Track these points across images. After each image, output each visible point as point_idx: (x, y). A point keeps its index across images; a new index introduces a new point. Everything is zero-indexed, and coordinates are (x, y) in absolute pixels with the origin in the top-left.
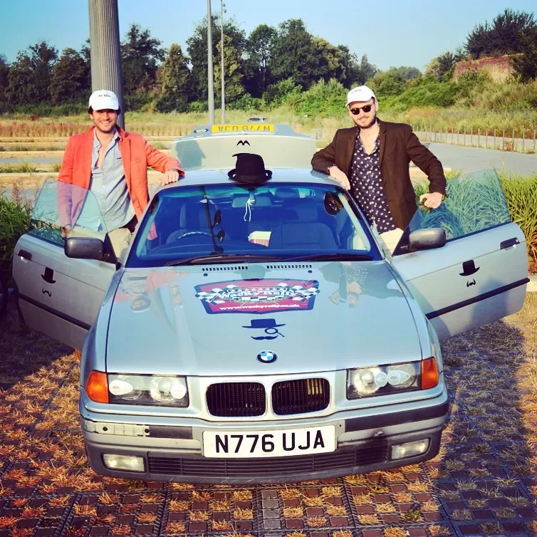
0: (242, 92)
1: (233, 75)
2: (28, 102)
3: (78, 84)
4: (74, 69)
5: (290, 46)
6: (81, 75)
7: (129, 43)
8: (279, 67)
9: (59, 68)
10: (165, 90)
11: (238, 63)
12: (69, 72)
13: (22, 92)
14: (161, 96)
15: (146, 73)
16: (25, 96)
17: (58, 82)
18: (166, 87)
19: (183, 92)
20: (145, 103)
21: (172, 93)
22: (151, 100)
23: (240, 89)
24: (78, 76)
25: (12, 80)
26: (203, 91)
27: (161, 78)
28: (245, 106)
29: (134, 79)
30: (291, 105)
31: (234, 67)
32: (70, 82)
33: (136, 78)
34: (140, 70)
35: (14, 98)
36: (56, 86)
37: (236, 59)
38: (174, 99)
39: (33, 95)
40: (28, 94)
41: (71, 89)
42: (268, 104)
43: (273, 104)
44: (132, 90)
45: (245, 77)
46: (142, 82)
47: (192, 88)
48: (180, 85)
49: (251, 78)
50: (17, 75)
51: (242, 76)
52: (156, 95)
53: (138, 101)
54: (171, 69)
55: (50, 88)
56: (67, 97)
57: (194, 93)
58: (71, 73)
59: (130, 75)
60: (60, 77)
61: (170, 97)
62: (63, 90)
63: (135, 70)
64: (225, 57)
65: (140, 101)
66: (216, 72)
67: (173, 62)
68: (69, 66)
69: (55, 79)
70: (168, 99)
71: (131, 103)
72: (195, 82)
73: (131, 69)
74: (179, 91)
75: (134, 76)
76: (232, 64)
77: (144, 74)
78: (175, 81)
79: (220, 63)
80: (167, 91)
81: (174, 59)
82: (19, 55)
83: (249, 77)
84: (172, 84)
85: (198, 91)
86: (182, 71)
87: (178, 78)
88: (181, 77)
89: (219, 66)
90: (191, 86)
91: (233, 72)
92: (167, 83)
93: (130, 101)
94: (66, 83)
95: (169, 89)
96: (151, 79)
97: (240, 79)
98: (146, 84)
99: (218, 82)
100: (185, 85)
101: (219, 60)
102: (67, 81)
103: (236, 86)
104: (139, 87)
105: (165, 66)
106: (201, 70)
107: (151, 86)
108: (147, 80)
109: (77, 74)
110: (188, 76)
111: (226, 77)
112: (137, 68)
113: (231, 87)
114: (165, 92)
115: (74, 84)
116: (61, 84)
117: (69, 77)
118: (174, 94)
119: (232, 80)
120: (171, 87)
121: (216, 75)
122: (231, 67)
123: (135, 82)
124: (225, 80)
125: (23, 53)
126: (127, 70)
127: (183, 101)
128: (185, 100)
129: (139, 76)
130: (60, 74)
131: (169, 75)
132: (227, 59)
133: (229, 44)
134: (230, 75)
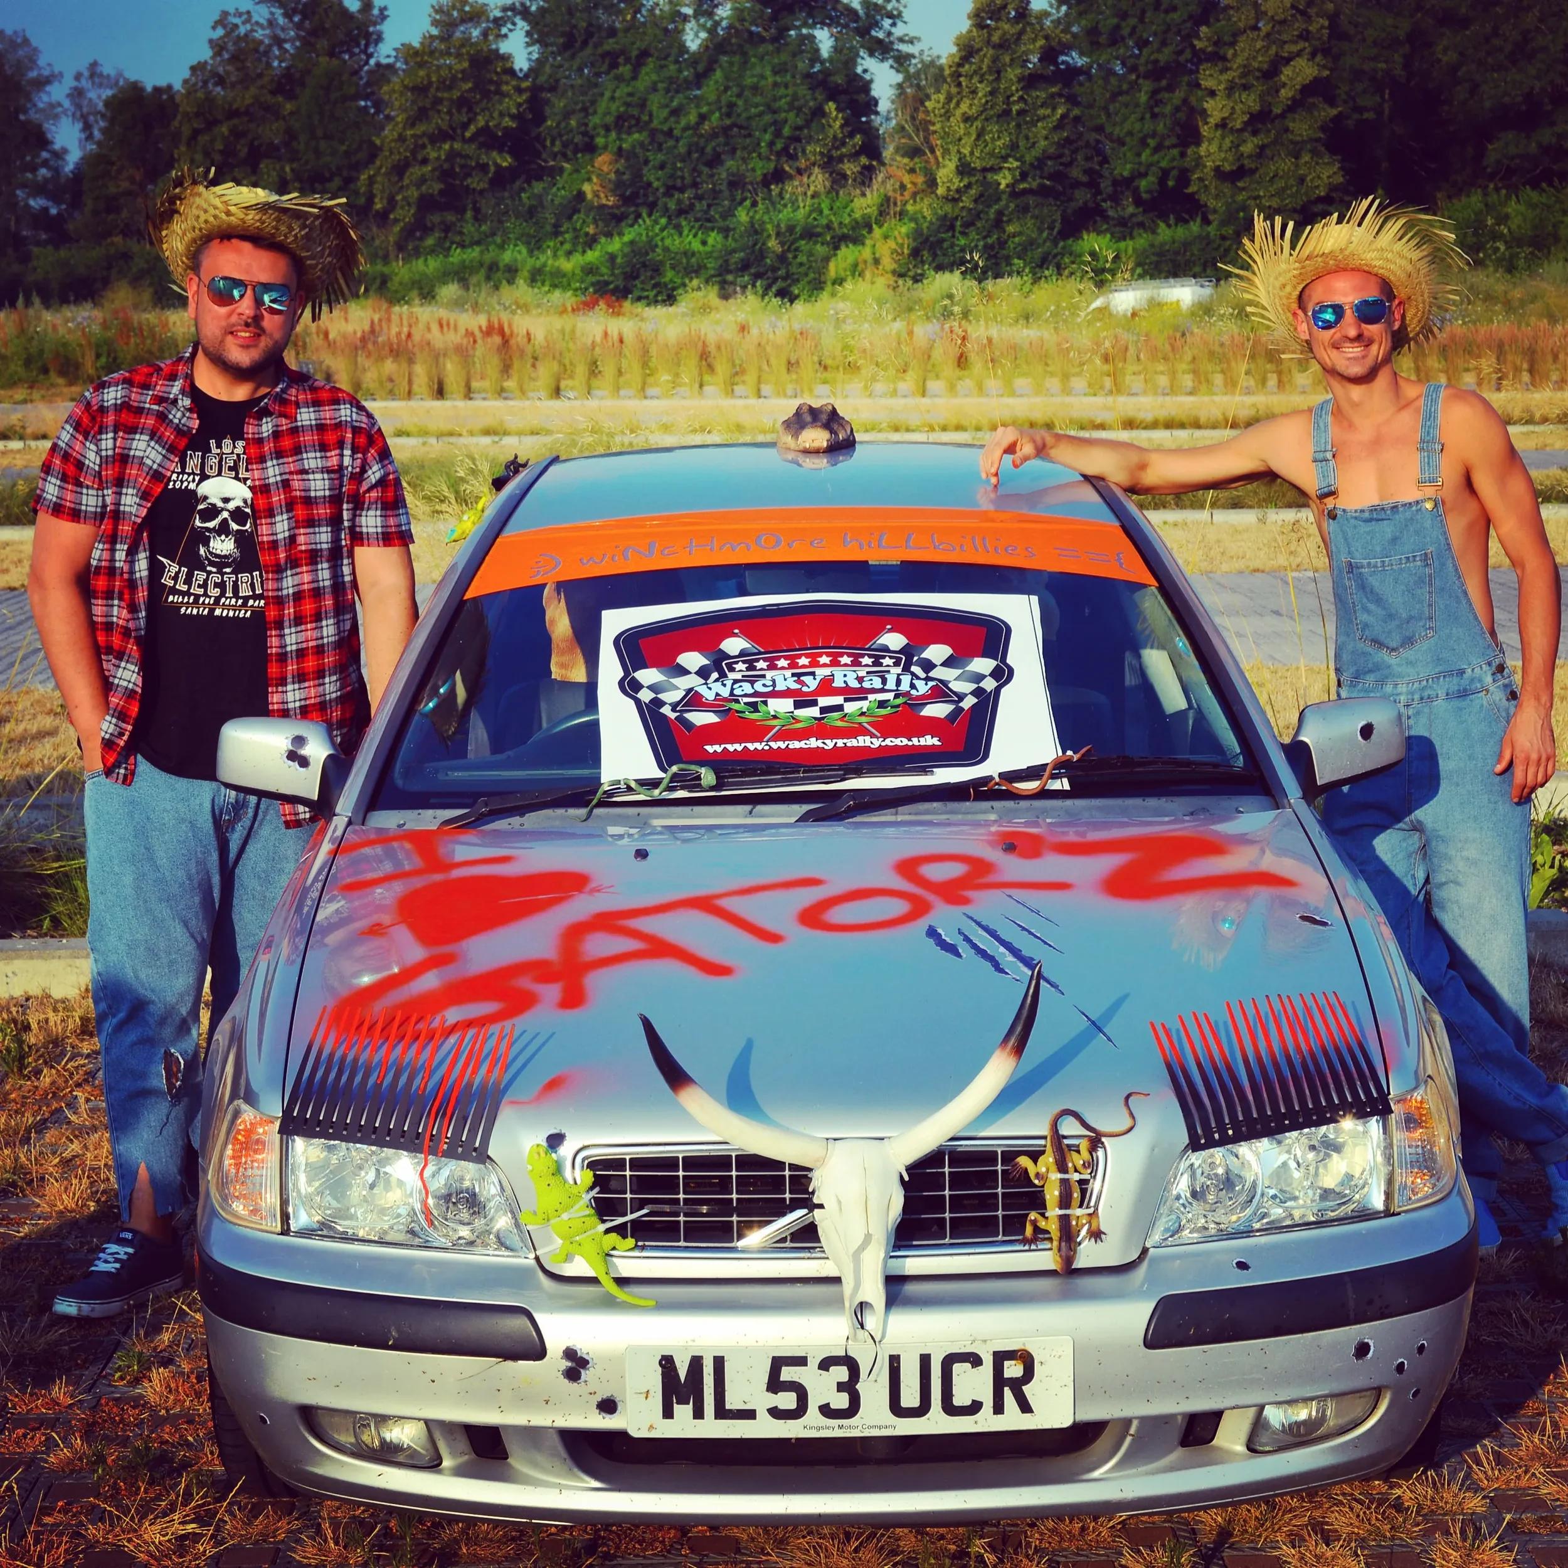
0: (1333, 188)
1: (1293, 106)
3: (506, 161)
4: (486, 94)
9: (420, 90)
10: (957, 183)
11: (1313, 55)
12: (463, 103)
14: (926, 209)
15: (832, 106)
17: (424, 146)
18: (964, 169)
19: (1041, 191)
21: (988, 195)
23: (1326, 174)
24: (508, 122)
26: (1143, 184)
29: (778, 134)
31: (1302, 71)
32: (470, 149)
33: (786, 131)
34: (803, 91)
37: (1305, 35)
38: (998, 223)
41: (476, 182)
44: (766, 182)
45: (1338, 119)
46: (813, 149)
47: (1076, 173)
48: (1030, 156)
49: (1361, 122)
50: (216, 122)
51: (1334, 112)
52: (885, 207)
53: (810, 234)
54: (983, 89)
55: (371, 180)
56: (451, 217)
57: (1082, 196)
58: (470, 110)
59: (760, 114)
60: (420, 129)
61: (978, 216)
62: (437, 187)
63: (782, 91)
64: (1255, 28)
65: (819, 235)
66: (1212, 93)
67: (991, 52)
68: (463, 79)
69: (401, 139)
70: (968, 225)
71: (782, 244)
72: (1088, 145)
73: (755, 88)
74: (1022, 186)
75: (775, 123)
76: (1288, 61)
77: (819, 112)
78: (1006, 139)
79: (1235, 55)
80: (969, 186)
81: (995, 38)
82: (220, 32)
83: (1356, 116)
84: (992, 154)
85: (1106, 186)
86: (1035, 93)
87: (1018, 126)
88: (1034, 123)
89: (1227, 69)
90: (1069, 164)
91: (1293, 99)
92: (966, 151)
93: (778, 234)
94: (452, 155)
95: (973, 179)
96: (851, 135)
97: (1323, 128)
98: (831, 158)
99: (1227, 142)
100: (1050, 158)
101: (1227, 38)
102: (457, 146)
103: (1306, 158)
104: (800, 172)
105: (957, 75)
106: (1125, 87)
107: (850, 168)
108: (835, 137)
109: (496, 114)
110: (1063, 117)
111: (1258, 120)
112: (786, 86)
113: (1285, 164)
114: (958, 191)
115: (484, 159)
116: (425, 161)
117: (465, 126)
118: (999, 199)
119: (1287, 130)
120: (985, 170)
121: (1216, 109)
122: (1287, 72)
123: (779, 146)
124: (1255, 133)
125: (237, 21)
126: (739, 96)
127: (1041, 231)
128: (1051, 228)
129: (800, 122)
130: (422, 115)
131: (973, 111)
132: (1268, 35)
134: (1277, 110)
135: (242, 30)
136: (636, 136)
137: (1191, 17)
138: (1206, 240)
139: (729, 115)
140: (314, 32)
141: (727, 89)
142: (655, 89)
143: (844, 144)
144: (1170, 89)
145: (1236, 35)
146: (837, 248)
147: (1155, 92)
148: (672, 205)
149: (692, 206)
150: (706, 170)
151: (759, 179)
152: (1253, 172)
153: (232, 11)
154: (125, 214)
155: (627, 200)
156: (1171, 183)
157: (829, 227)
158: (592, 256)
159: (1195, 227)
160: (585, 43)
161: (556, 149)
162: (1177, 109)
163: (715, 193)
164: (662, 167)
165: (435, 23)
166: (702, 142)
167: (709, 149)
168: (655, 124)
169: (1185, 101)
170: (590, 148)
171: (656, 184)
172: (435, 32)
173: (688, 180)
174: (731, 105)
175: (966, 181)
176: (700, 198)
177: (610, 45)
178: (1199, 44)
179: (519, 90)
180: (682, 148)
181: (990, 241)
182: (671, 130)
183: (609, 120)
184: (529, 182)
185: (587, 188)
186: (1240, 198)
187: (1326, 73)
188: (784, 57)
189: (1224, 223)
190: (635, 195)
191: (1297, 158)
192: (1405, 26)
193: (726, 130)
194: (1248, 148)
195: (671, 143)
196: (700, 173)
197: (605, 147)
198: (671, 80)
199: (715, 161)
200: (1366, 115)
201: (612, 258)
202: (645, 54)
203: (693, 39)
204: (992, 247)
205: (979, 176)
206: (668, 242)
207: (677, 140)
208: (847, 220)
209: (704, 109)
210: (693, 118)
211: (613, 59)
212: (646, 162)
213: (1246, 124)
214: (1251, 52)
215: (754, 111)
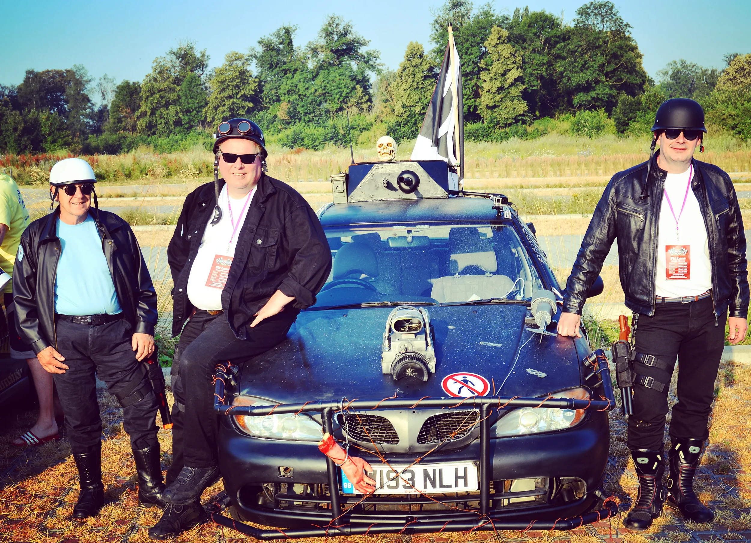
0: (525, 111)
1: (511, 85)
2: (171, 132)
3: (251, 105)
4: (244, 83)
6: (255, 91)
7: (323, 43)
9: (222, 82)
10: (402, 111)
11: (517, 69)
12: (237, 86)
13: (161, 117)
14: (391, 119)
15: (358, 87)
16: (167, 123)
17: (224, 100)
18: (404, 106)
20: (363, 130)
21: (412, 114)
22: (372, 125)
23: (522, 106)
24: (251, 92)
25: (146, 100)
29: (341, 95)
31: (514, 74)
32: (239, 101)
33: (344, 95)
34: (349, 81)
35: (149, 126)
36: (216, 108)
37: (515, 62)
39: (178, 123)
40: (172, 119)
41: (241, 112)
44: (337, 111)
45: (526, 89)
46: (353, 101)
49: (533, 90)
50: (154, 93)
51: (524, 87)
52: (377, 119)
53: (353, 128)
54: (410, 80)
55: (206, 113)
58: (239, 88)
59: (335, 89)
60: (223, 95)
61: (409, 121)
62: (228, 114)
63: (342, 82)
64: (498, 60)
65: (356, 128)
66: (485, 81)
67: (412, 68)
68: (237, 78)
69: (216, 98)
70: (405, 124)
71: (344, 131)
73: (333, 81)
75: (340, 92)
76: (510, 70)
77: (354, 88)
78: (417, 96)
79: (492, 69)
80: (405, 112)
81: (413, 64)
82: (155, 64)
83: (531, 88)
84: (413, 101)
86: (426, 81)
87: (421, 92)
88: (426, 91)
89: (490, 73)
91: (512, 83)
92: (404, 100)
93: (343, 128)
94: (233, 103)
95: (407, 110)
96: (365, 96)
97: (521, 92)
98: (358, 103)
99: (490, 97)
101: (490, 63)
102: (235, 100)
103: (516, 101)
104: (348, 107)
105: (401, 76)
107: (365, 106)
108: (359, 96)
109: (247, 90)
111: (501, 89)
112: (343, 80)
113: (509, 104)
114: (402, 113)
115: (244, 104)
116: (224, 105)
117: (237, 94)
118: (415, 116)
119: (509, 93)
120: (410, 106)
121: (486, 86)
122: (509, 74)
123: (341, 99)
124: (499, 94)
125: (161, 60)
126: (328, 83)
129: (348, 91)
130: (223, 90)
131: (407, 88)
132: (503, 62)
133: (504, 41)
134: (506, 86)
135: (162, 64)
136: (294, 96)
139: (324, 89)
140: (186, 64)
141: (324, 81)
142: (300, 81)
143: (362, 98)
144: (471, 80)
145: (492, 62)
146: (361, 132)
147: (466, 81)
148: (307, 119)
149: (313, 119)
150: (317, 107)
151: (335, 110)
152: (498, 106)
153: (159, 57)
154: (124, 124)
155: (291, 117)
156: (472, 110)
157: (358, 125)
158: (281, 135)
159: (479, 124)
160: (276, 67)
161: (267, 101)
162: (473, 86)
163: (321, 115)
164: (303, 106)
165: (227, 60)
166: (316, 98)
167: (318, 101)
168: (301, 92)
169: (476, 84)
170: (279, 100)
171: (301, 112)
172: (227, 63)
173: (312, 111)
174: (325, 86)
175: (405, 110)
176: (315, 116)
177: (284, 67)
178: (480, 65)
179: (255, 82)
180: (309, 100)
181: (413, 129)
183: (285, 91)
184: (259, 112)
185: (278, 113)
186: (495, 115)
187: (522, 74)
188: (342, 70)
189: (489, 123)
190: (294, 116)
191: (513, 102)
192: (546, 59)
193: (324, 94)
194: (498, 98)
195: (306, 99)
196: (315, 108)
197: (284, 100)
198: (305, 78)
199: (320, 104)
200: (534, 88)
201: (288, 136)
203: (311, 65)
204: (413, 131)
205: (408, 108)
206: (306, 131)
207: (308, 97)
208: (364, 123)
209: (317, 88)
210: (313, 91)
211: (285, 72)
212: (298, 105)
213: (497, 91)
214: (497, 68)
215: (333, 88)
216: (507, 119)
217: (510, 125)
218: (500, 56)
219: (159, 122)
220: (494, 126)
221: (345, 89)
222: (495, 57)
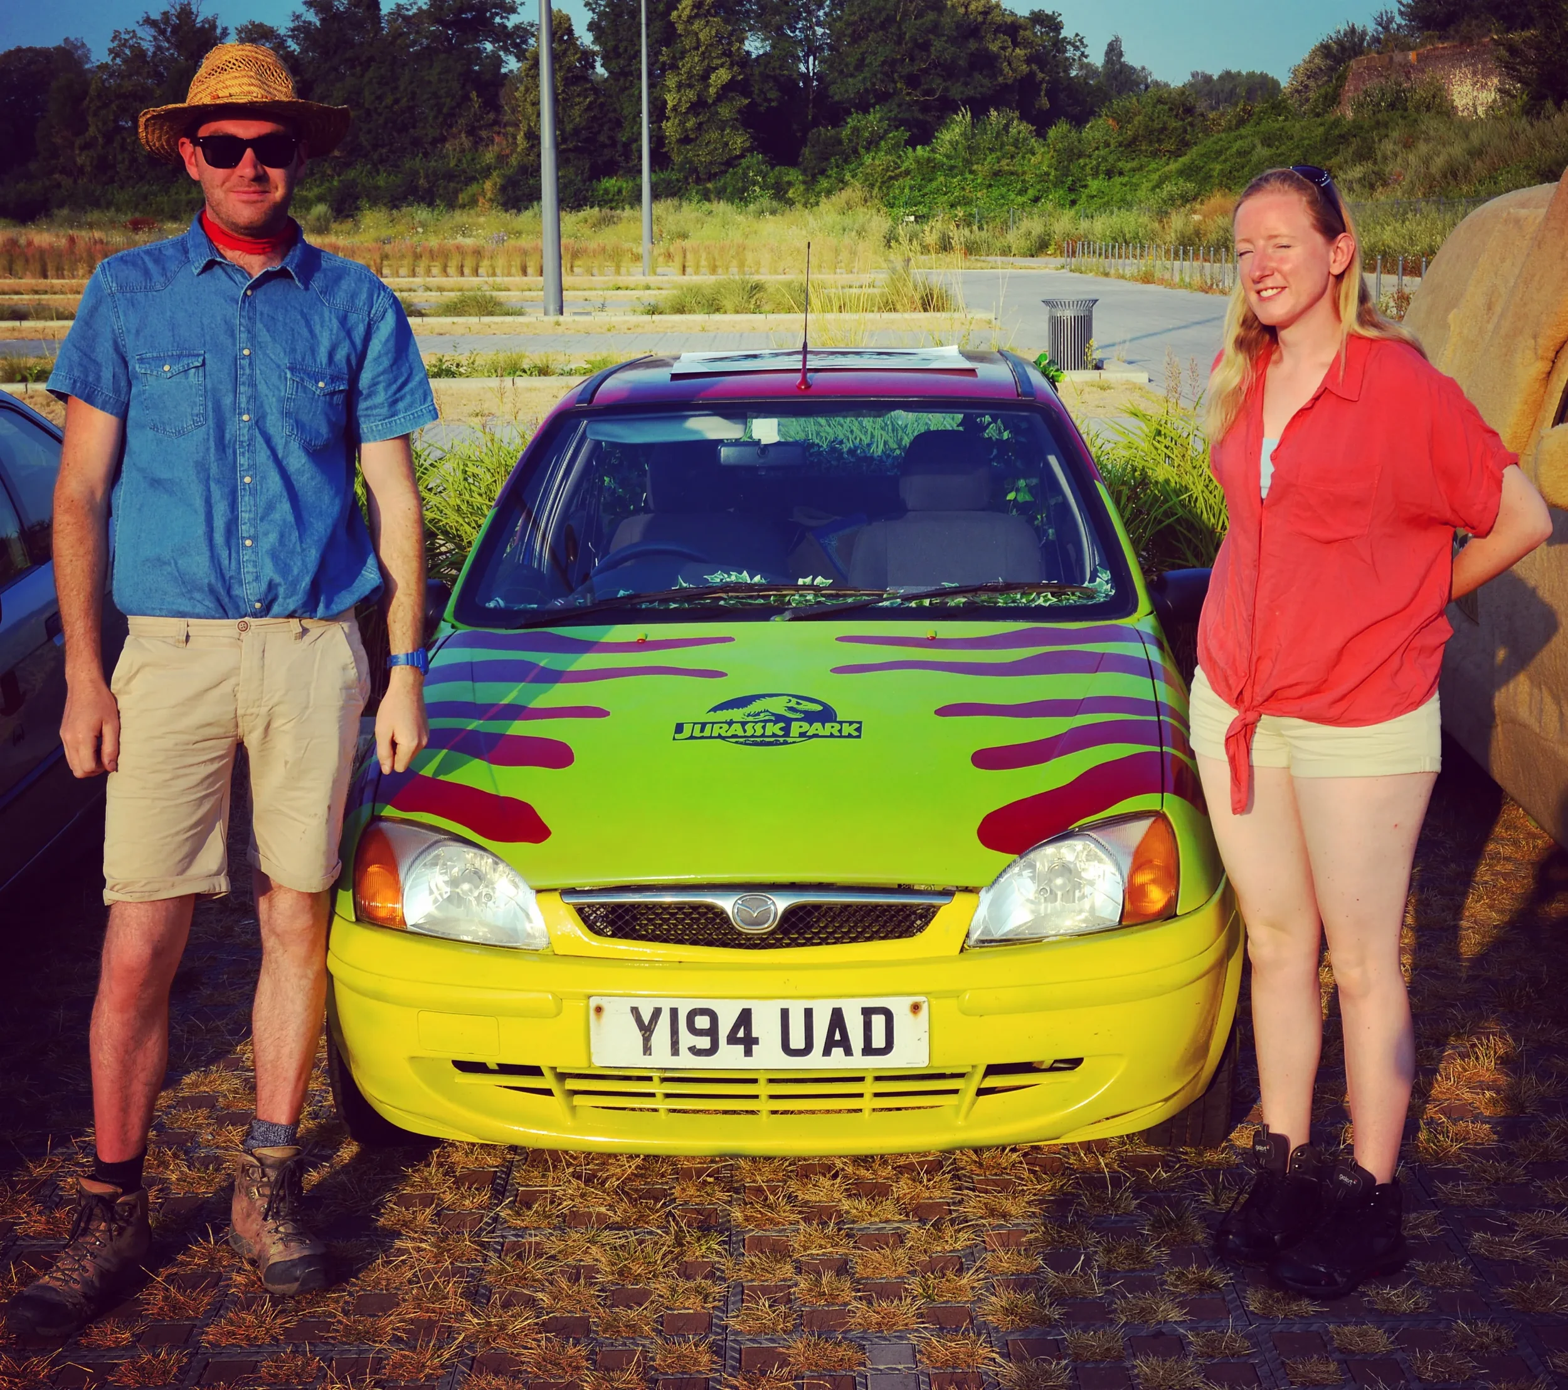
0: (742, 150)
1: (719, 99)
2: (142, 178)
5: (884, 15)
7: (425, 7)
8: (852, 76)
11: (732, 65)
13: (123, 148)
14: (514, 160)
15: (474, 95)
19: (576, 149)
20: (471, 180)
22: (487, 172)
23: (739, 141)
25: (95, 114)
27: (514, 111)
28: (745, 189)
29: (440, 111)
30: (872, 186)
31: (722, 76)
33: (445, 110)
34: (457, 84)
35: (103, 166)
37: (727, 54)
42: (810, 183)
43: (824, 184)
44: (434, 142)
45: (751, 106)
46: (462, 121)
47: (602, 138)
48: (569, 128)
49: (769, 108)
51: (747, 102)
52: (502, 159)
53: (450, 176)
57: (608, 153)
59: (429, 99)
63: (444, 84)
64: (696, 49)
65: (456, 177)
66: (669, 91)
71: (429, 182)
72: (610, 120)
73: (430, 82)
74: (563, 147)
75: (438, 104)
76: (714, 69)
77: (466, 98)
79: (683, 65)
82: (116, 43)
83: (766, 104)
85: (619, 148)
87: (564, 109)
88: (572, 107)
89: (679, 74)
90: (599, 132)
91: (717, 93)
93: (427, 176)
96: (488, 113)
97: (740, 112)
98: (473, 128)
99: (677, 121)
100: (583, 129)
101: (678, 55)
103: (728, 130)
104: (454, 137)
105: (527, 75)
106: (627, 85)
107: (484, 134)
108: (475, 114)
110: (590, 103)
111: (698, 106)
112: (447, 81)
113: (714, 135)
114: (527, 149)
119: (717, 113)
122: (713, 77)
123: (441, 119)
124: (697, 115)
125: (127, 37)
127: (577, 175)
128: (582, 173)
129: (454, 104)
132: (703, 53)
133: (708, 11)
134: (710, 101)
135: (130, 42)
137: (657, 41)
138: (669, 182)
139: (413, 99)
141: (411, 83)
143: (481, 118)
145: (684, 53)
146: (466, 185)
148: (376, 157)
149: (387, 157)
150: (395, 134)
151: (429, 140)
152: (695, 139)
153: (122, 30)
154: (62, 159)
157: (464, 171)
163: (402, 149)
164: (369, 132)
166: (395, 116)
167: (399, 122)
168: (367, 105)
171: (365, 143)
173: (386, 141)
174: (414, 93)
178: (662, 59)
180: (381, 121)
182: (376, 109)
187: (741, 77)
189: (680, 171)
190: (353, 150)
191: (723, 130)
193: (411, 109)
194: (689, 125)
195: (375, 117)
196: (393, 137)
199: (403, 129)
200: (772, 104)
202: (371, 59)
207: (380, 115)
208: (478, 166)
209: (398, 95)
210: (389, 100)
212: (360, 129)
213: (688, 109)
214: (692, 62)
215: (425, 97)
216: (711, 163)
217: (716, 174)
218: (698, 40)
219: (120, 157)
220: (686, 178)
221: (449, 100)
222: (688, 43)
